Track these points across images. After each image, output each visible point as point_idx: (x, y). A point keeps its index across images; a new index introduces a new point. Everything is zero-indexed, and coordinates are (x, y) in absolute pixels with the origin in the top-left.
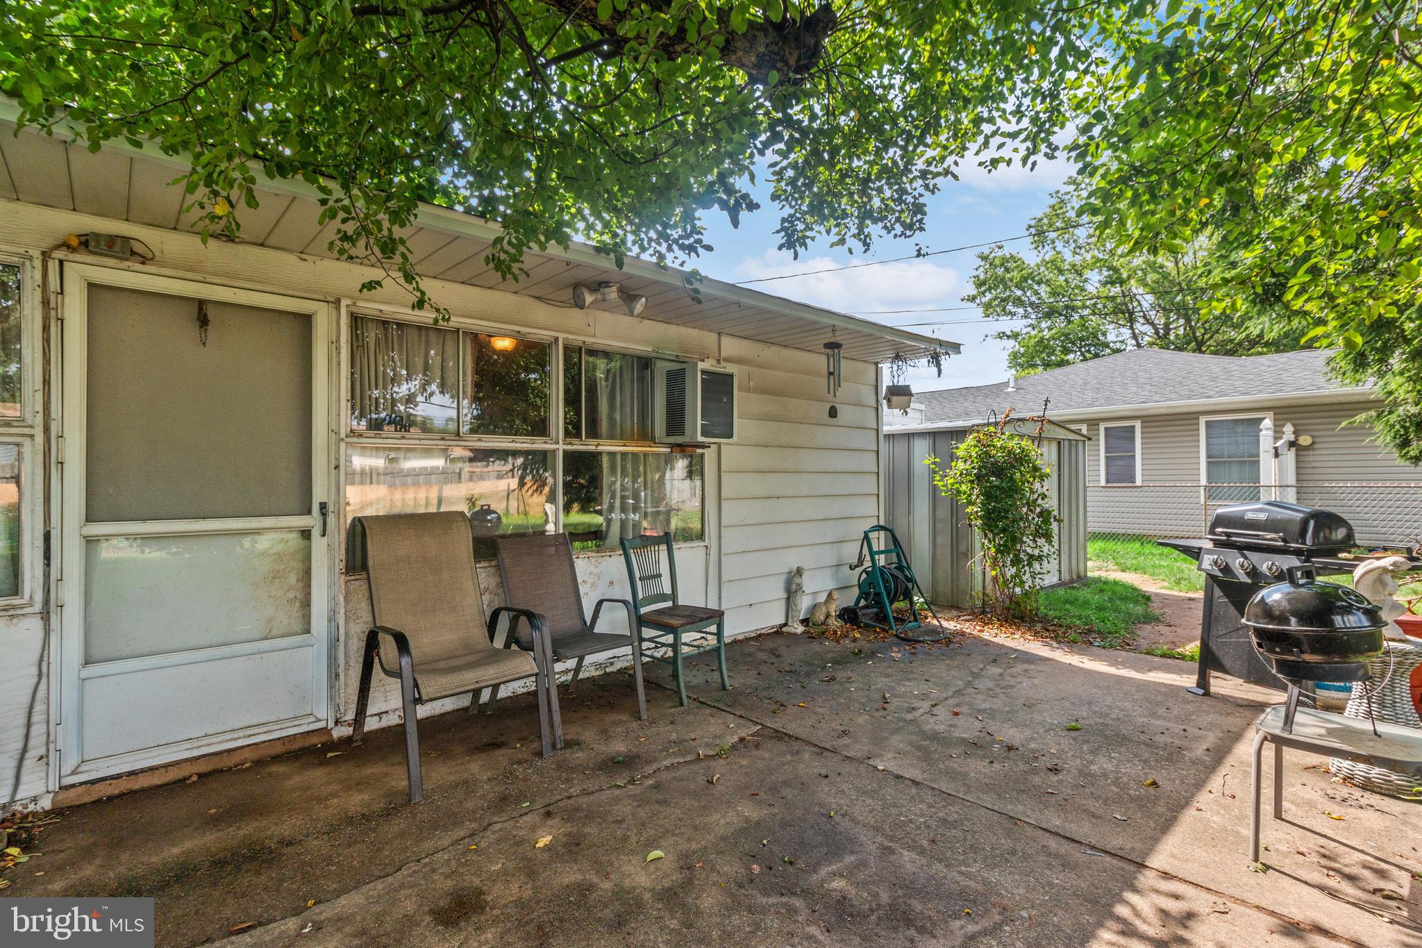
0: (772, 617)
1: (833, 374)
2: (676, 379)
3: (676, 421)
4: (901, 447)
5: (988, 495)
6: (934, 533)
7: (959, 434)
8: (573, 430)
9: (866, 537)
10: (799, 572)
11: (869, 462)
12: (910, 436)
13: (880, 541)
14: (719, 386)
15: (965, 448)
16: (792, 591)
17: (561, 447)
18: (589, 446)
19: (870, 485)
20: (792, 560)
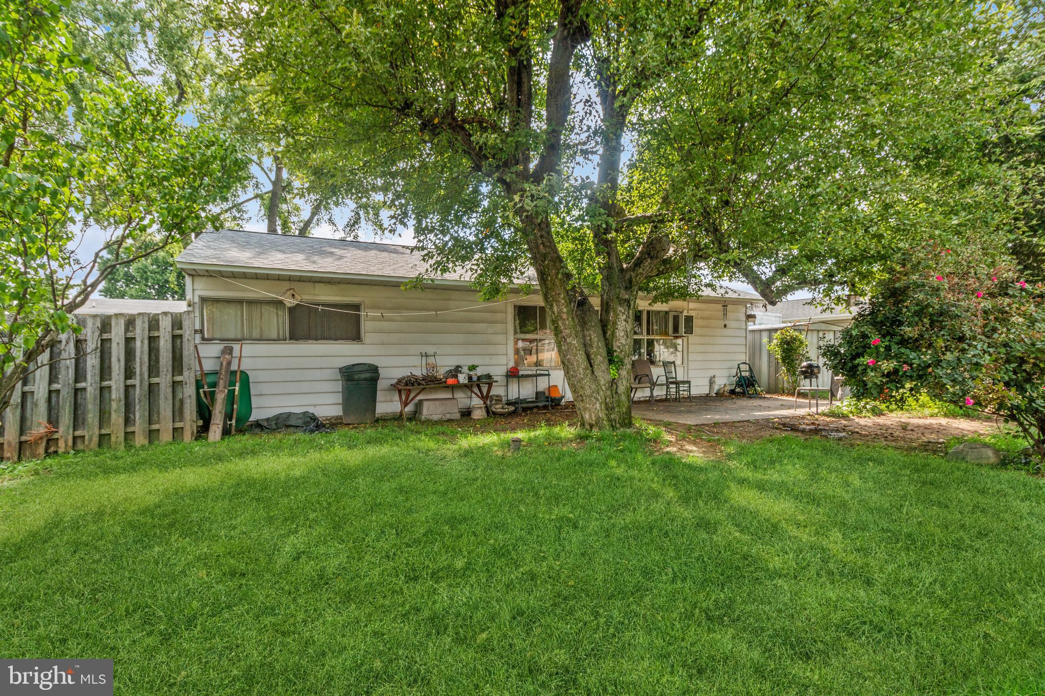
0: (705, 390)
1: (725, 314)
2: (676, 319)
3: (676, 329)
4: (757, 335)
5: (784, 351)
6: (769, 367)
7: (776, 330)
8: (648, 333)
9: (739, 367)
10: (714, 377)
11: (743, 341)
12: (761, 331)
13: (744, 367)
14: (689, 319)
15: (777, 335)
16: (711, 383)
17: (646, 338)
18: (652, 337)
19: (743, 349)
20: (711, 373)
